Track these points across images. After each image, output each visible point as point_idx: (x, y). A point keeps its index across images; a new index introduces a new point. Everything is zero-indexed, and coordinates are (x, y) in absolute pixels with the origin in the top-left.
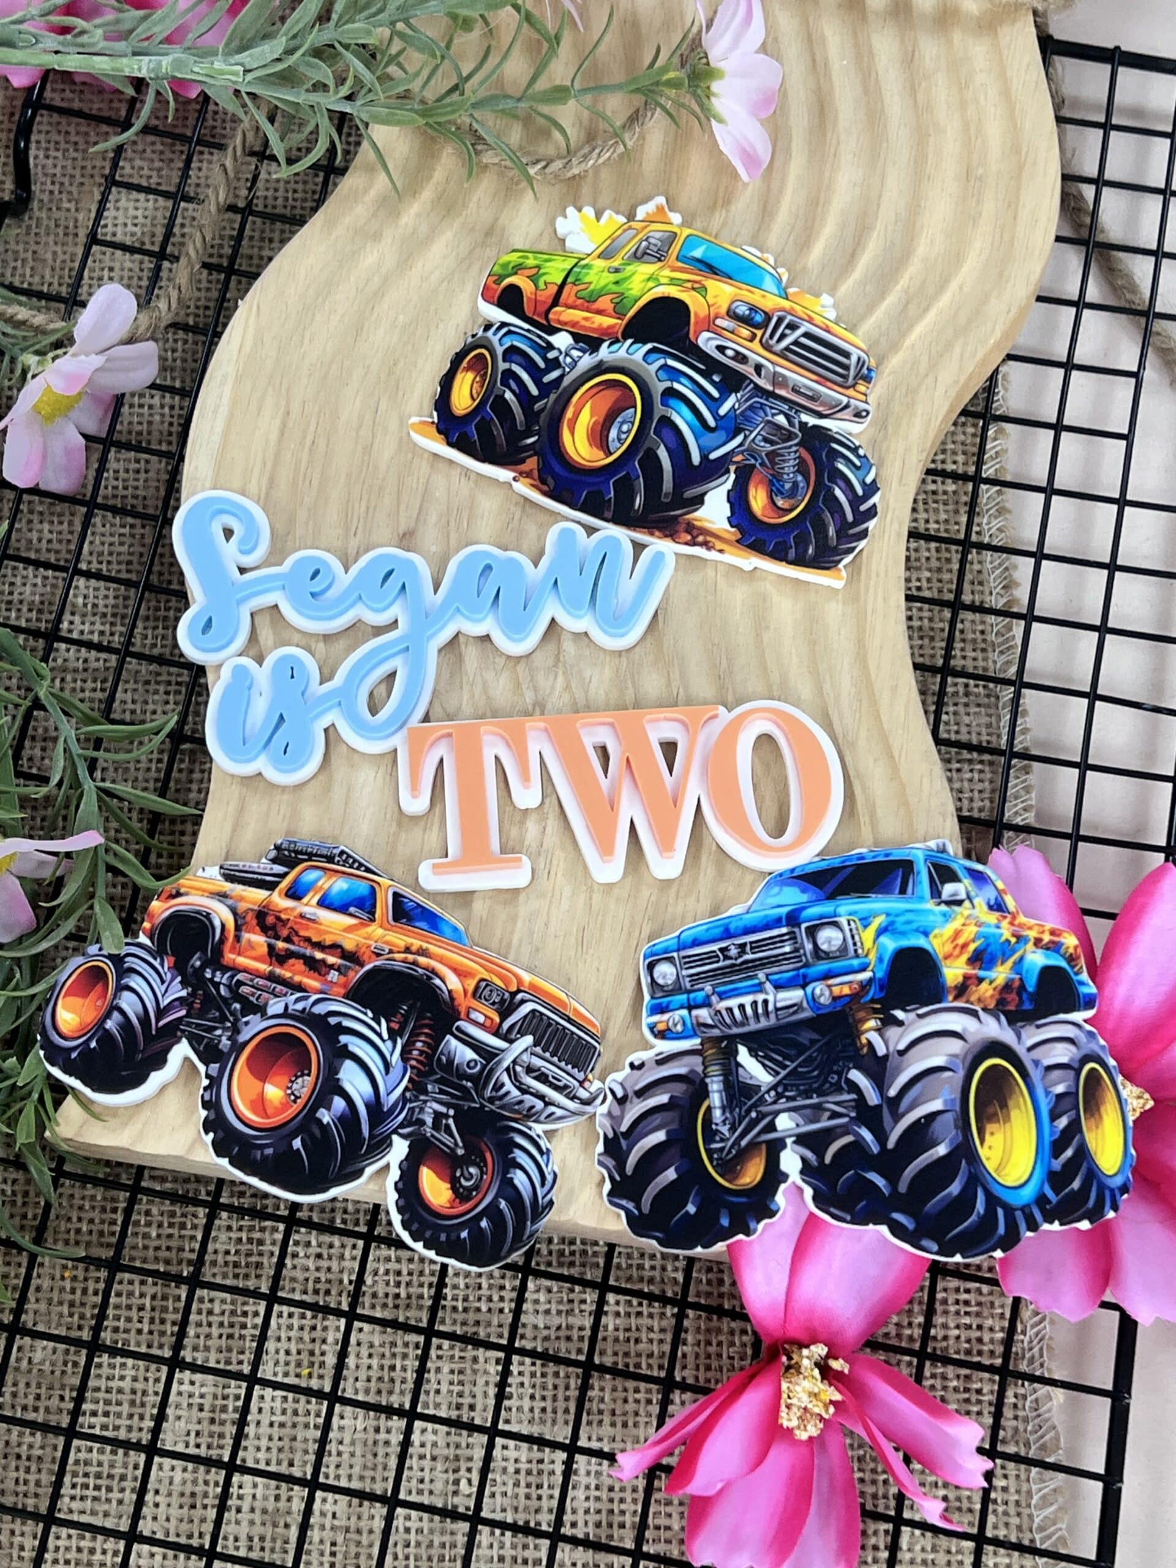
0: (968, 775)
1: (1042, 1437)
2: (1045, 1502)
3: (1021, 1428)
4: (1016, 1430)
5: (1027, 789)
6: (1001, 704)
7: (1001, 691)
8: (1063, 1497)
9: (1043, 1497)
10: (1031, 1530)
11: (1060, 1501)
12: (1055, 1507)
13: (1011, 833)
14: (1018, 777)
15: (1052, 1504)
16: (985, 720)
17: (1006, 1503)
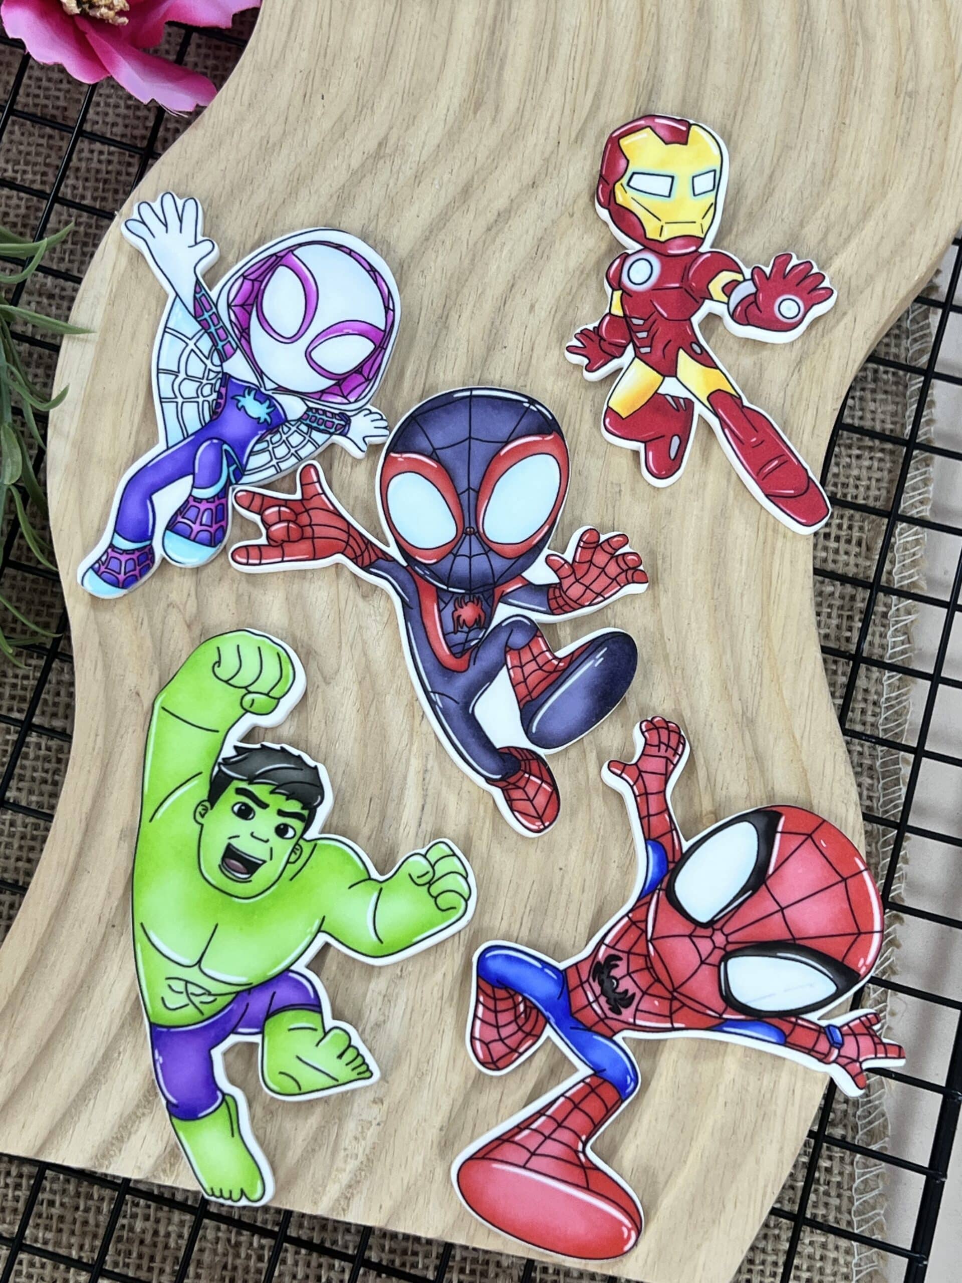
0: (867, 463)
1: (870, 1123)
2: (866, 1187)
3: (850, 1111)
4: (845, 1113)
5: (926, 482)
6: (908, 393)
7: (910, 379)
8: (885, 1184)
9: (865, 1182)
10: (850, 1213)
11: (881, 1187)
12: (876, 1192)
13: (904, 525)
14: (918, 469)
15: (873, 1190)
16: (891, 408)
17: (828, 1183)
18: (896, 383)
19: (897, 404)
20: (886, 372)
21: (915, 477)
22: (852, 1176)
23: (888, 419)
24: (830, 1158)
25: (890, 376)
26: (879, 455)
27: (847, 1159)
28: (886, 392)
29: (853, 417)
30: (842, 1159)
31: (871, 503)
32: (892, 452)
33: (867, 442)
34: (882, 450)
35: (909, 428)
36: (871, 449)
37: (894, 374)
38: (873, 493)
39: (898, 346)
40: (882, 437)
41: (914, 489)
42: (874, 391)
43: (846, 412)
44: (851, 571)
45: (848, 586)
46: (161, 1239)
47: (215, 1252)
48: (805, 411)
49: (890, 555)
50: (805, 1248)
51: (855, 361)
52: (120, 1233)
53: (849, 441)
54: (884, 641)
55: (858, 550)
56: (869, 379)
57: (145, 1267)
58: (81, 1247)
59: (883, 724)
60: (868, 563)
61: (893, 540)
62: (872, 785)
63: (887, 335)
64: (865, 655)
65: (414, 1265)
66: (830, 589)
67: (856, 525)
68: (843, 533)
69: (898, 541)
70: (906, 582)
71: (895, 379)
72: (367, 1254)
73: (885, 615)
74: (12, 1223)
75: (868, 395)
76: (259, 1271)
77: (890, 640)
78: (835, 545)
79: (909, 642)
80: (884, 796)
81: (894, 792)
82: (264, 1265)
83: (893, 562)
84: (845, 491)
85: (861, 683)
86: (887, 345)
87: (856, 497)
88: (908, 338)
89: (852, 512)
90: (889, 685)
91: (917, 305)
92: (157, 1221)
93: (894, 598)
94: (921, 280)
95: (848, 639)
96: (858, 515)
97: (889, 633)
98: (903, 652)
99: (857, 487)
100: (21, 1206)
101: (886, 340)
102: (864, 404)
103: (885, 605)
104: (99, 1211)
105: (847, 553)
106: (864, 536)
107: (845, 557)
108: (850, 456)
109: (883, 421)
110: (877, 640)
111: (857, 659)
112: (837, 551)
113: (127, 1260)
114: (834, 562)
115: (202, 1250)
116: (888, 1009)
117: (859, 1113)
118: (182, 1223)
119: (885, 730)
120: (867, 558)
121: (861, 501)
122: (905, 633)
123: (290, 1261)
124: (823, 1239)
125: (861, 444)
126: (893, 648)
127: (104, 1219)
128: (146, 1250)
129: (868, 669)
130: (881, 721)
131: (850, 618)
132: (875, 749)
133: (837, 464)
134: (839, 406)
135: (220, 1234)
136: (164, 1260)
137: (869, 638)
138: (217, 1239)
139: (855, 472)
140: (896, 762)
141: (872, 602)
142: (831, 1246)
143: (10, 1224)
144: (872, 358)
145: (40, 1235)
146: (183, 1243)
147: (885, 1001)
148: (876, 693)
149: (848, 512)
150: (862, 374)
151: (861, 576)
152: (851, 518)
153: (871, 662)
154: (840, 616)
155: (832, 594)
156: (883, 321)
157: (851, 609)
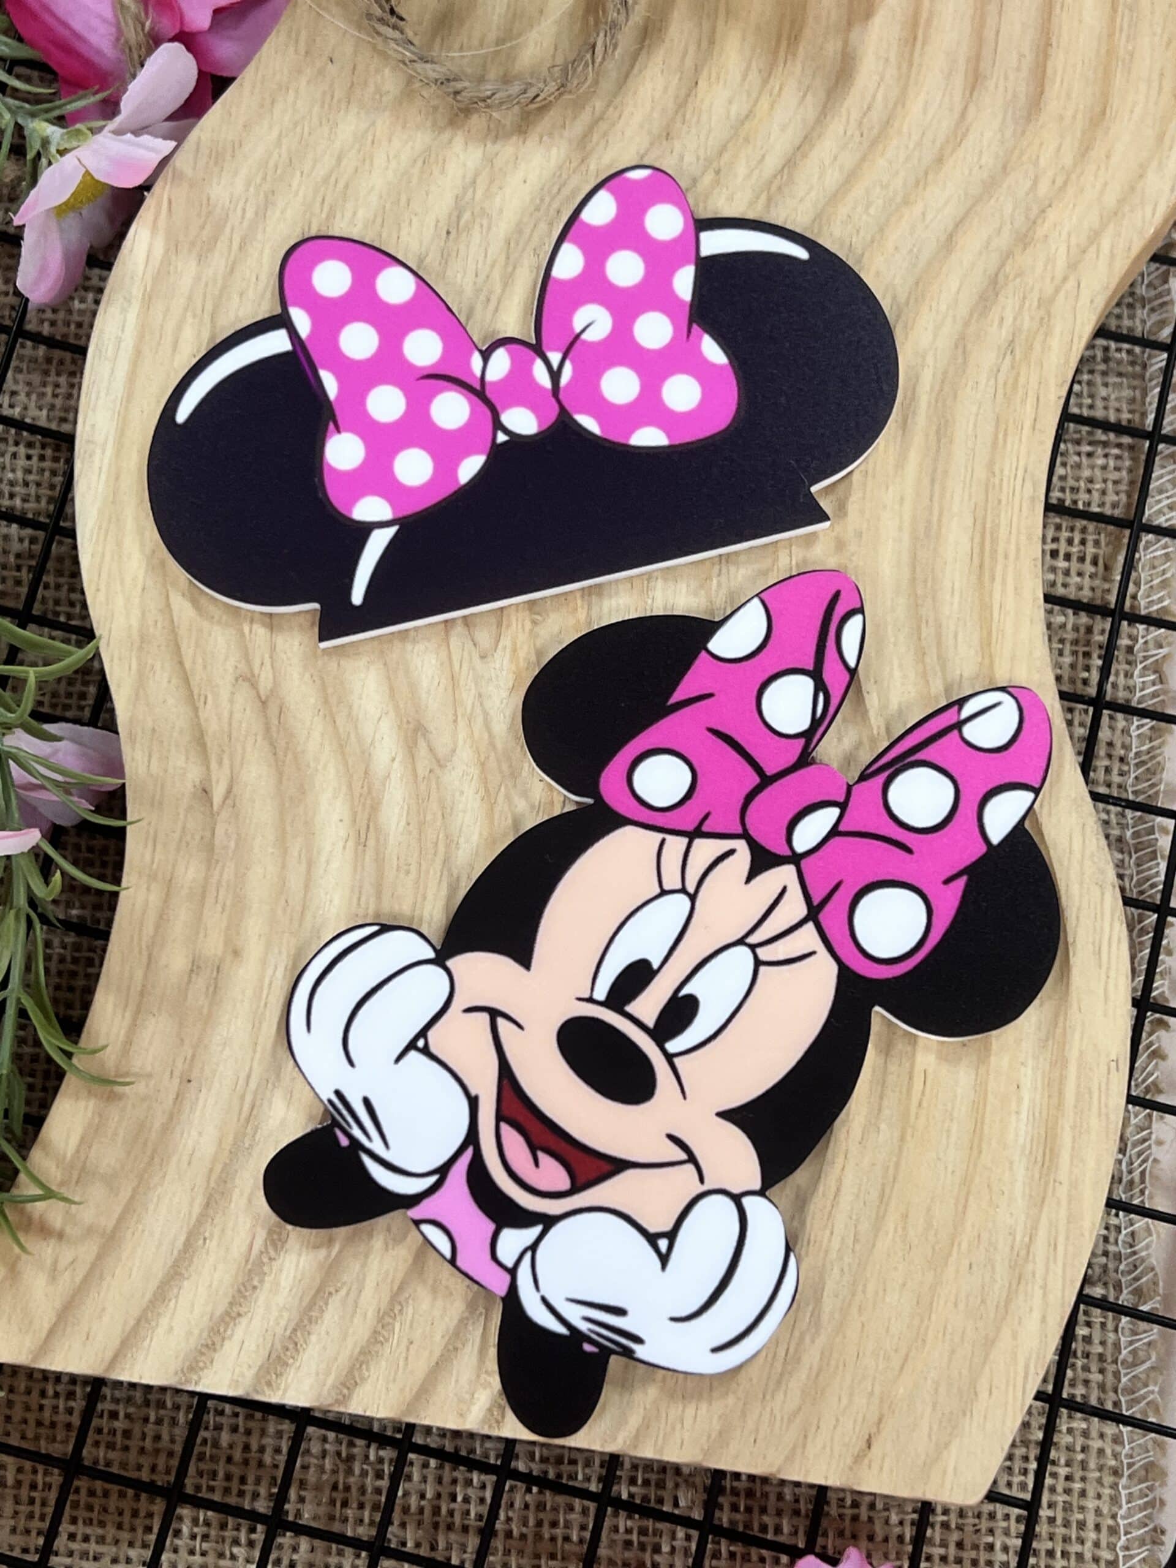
0: (1100, 461)
1: (1136, 1279)
2: (1136, 1358)
3: (1111, 1266)
6: (1148, 375)
7: (1150, 357)
8: (1158, 1354)
9: (1134, 1352)
10: (1116, 1391)
11: (1154, 1358)
12: (1147, 1365)
13: (1151, 536)
14: (1164, 467)
15: (1143, 1362)
16: (1127, 393)
17: (1087, 1355)
18: (1133, 363)
19: (1134, 388)
20: (1119, 350)
21: (1161, 477)
22: (1117, 1346)
23: (1125, 407)
24: (1088, 1324)
25: (1124, 355)
26: (1116, 451)
27: (1110, 1325)
28: (1120, 375)
29: (1080, 406)
30: (1103, 1325)
31: (1108, 511)
32: (1131, 448)
33: (1100, 435)
34: (1119, 446)
35: (1151, 417)
36: (1105, 444)
37: (1129, 352)
38: (1111, 498)
39: (1132, 317)
40: (1118, 428)
41: (1161, 492)
42: (1104, 374)
43: (1072, 401)
44: (1086, 595)
45: (1083, 614)
46: (254, 1455)
47: (321, 1469)
48: (1023, 401)
49: (1134, 575)
50: (1062, 1438)
51: (1080, 337)
52: (202, 1449)
53: (1076, 436)
54: (1131, 683)
55: (1093, 569)
56: (1099, 359)
57: (235, 1491)
58: (153, 1469)
59: (1133, 786)
60: (1106, 586)
61: (1137, 556)
62: (1122, 861)
63: (1118, 305)
64: (1108, 698)
65: (573, 1477)
66: (1061, 619)
67: (1090, 538)
68: (1074, 550)
69: (1144, 556)
70: (1155, 608)
71: (1131, 358)
72: (513, 1464)
73: (1130, 650)
74: (65, 1442)
75: (1098, 379)
76: (378, 1491)
77: (1138, 681)
78: (1065, 564)
79: (1162, 682)
80: (1138, 873)
81: (1150, 869)
82: (384, 1483)
83: (1138, 584)
84: (1075, 497)
85: (1104, 734)
86: (1119, 317)
87: (1089, 504)
88: (1144, 307)
89: (1084, 522)
90: (1139, 736)
91: (1154, 266)
92: (248, 1432)
93: (1141, 627)
94: (1156, 234)
95: (1085, 682)
96: (1091, 526)
97: (1137, 673)
98: (1154, 695)
99: (1089, 491)
100: (76, 1420)
101: (1117, 311)
102: (1093, 389)
103: (1130, 637)
104: (174, 1422)
105: (1080, 574)
106: (1101, 552)
107: (1078, 579)
108: (1079, 454)
109: (1118, 410)
110: (1121, 680)
111: (1099, 703)
112: (1067, 573)
113: (212, 1483)
114: (1065, 585)
115: (305, 1467)
116: (1153, 1137)
117: (1122, 1267)
118: (279, 1434)
119: (1135, 793)
120: (1106, 579)
121: (1095, 509)
122: (1155, 672)
123: (416, 1477)
124: (1084, 1425)
125: (1091, 438)
126: (1142, 690)
127: (181, 1433)
128: (236, 1471)
129: (1111, 718)
130: (1130, 781)
131: (1087, 655)
132: (1123, 816)
133: (1064, 465)
134: (1064, 393)
135: (327, 1446)
136: (258, 1481)
137: (1112, 679)
138: (324, 1454)
139: (1087, 473)
140: (1151, 831)
141: (1114, 633)
142: (1094, 1434)
143: (62, 1442)
144: (1101, 332)
145: (102, 1455)
146: (282, 1459)
147: (1149, 1127)
148: (1124, 746)
149: (1080, 523)
150: (1088, 353)
151: (1098, 602)
152: (1084, 530)
153: (1117, 707)
154: (1074, 653)
155: (1063, 626)
156: (1112, 286)
157: (1088, 643)
